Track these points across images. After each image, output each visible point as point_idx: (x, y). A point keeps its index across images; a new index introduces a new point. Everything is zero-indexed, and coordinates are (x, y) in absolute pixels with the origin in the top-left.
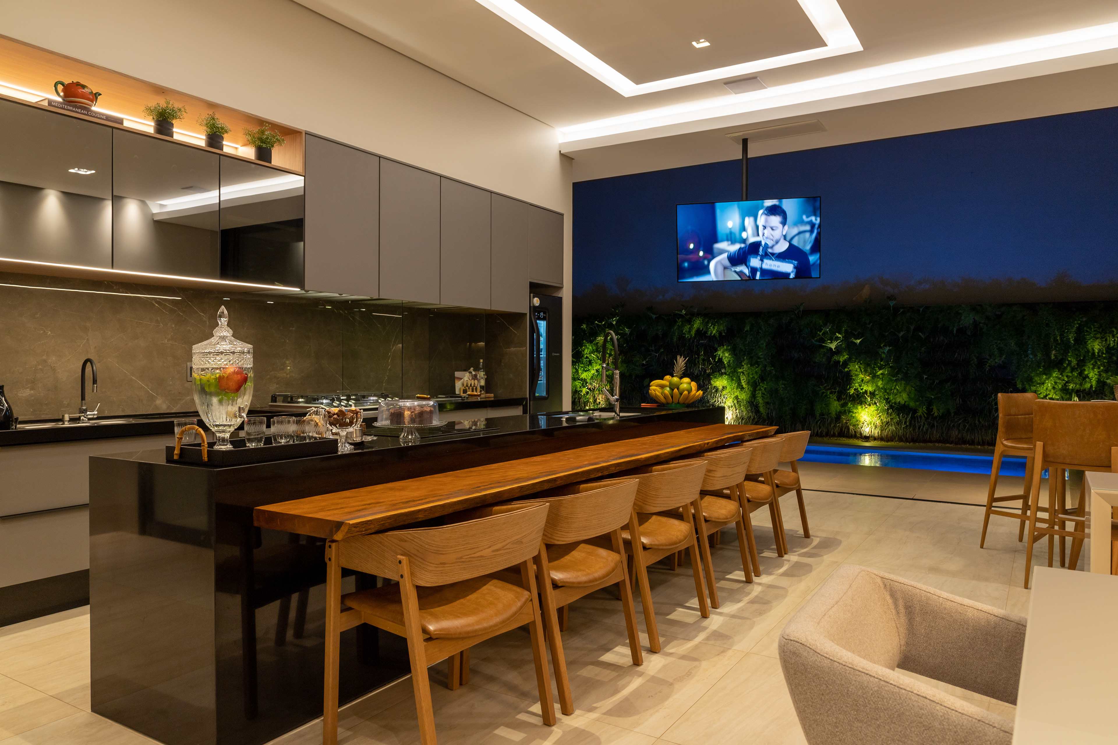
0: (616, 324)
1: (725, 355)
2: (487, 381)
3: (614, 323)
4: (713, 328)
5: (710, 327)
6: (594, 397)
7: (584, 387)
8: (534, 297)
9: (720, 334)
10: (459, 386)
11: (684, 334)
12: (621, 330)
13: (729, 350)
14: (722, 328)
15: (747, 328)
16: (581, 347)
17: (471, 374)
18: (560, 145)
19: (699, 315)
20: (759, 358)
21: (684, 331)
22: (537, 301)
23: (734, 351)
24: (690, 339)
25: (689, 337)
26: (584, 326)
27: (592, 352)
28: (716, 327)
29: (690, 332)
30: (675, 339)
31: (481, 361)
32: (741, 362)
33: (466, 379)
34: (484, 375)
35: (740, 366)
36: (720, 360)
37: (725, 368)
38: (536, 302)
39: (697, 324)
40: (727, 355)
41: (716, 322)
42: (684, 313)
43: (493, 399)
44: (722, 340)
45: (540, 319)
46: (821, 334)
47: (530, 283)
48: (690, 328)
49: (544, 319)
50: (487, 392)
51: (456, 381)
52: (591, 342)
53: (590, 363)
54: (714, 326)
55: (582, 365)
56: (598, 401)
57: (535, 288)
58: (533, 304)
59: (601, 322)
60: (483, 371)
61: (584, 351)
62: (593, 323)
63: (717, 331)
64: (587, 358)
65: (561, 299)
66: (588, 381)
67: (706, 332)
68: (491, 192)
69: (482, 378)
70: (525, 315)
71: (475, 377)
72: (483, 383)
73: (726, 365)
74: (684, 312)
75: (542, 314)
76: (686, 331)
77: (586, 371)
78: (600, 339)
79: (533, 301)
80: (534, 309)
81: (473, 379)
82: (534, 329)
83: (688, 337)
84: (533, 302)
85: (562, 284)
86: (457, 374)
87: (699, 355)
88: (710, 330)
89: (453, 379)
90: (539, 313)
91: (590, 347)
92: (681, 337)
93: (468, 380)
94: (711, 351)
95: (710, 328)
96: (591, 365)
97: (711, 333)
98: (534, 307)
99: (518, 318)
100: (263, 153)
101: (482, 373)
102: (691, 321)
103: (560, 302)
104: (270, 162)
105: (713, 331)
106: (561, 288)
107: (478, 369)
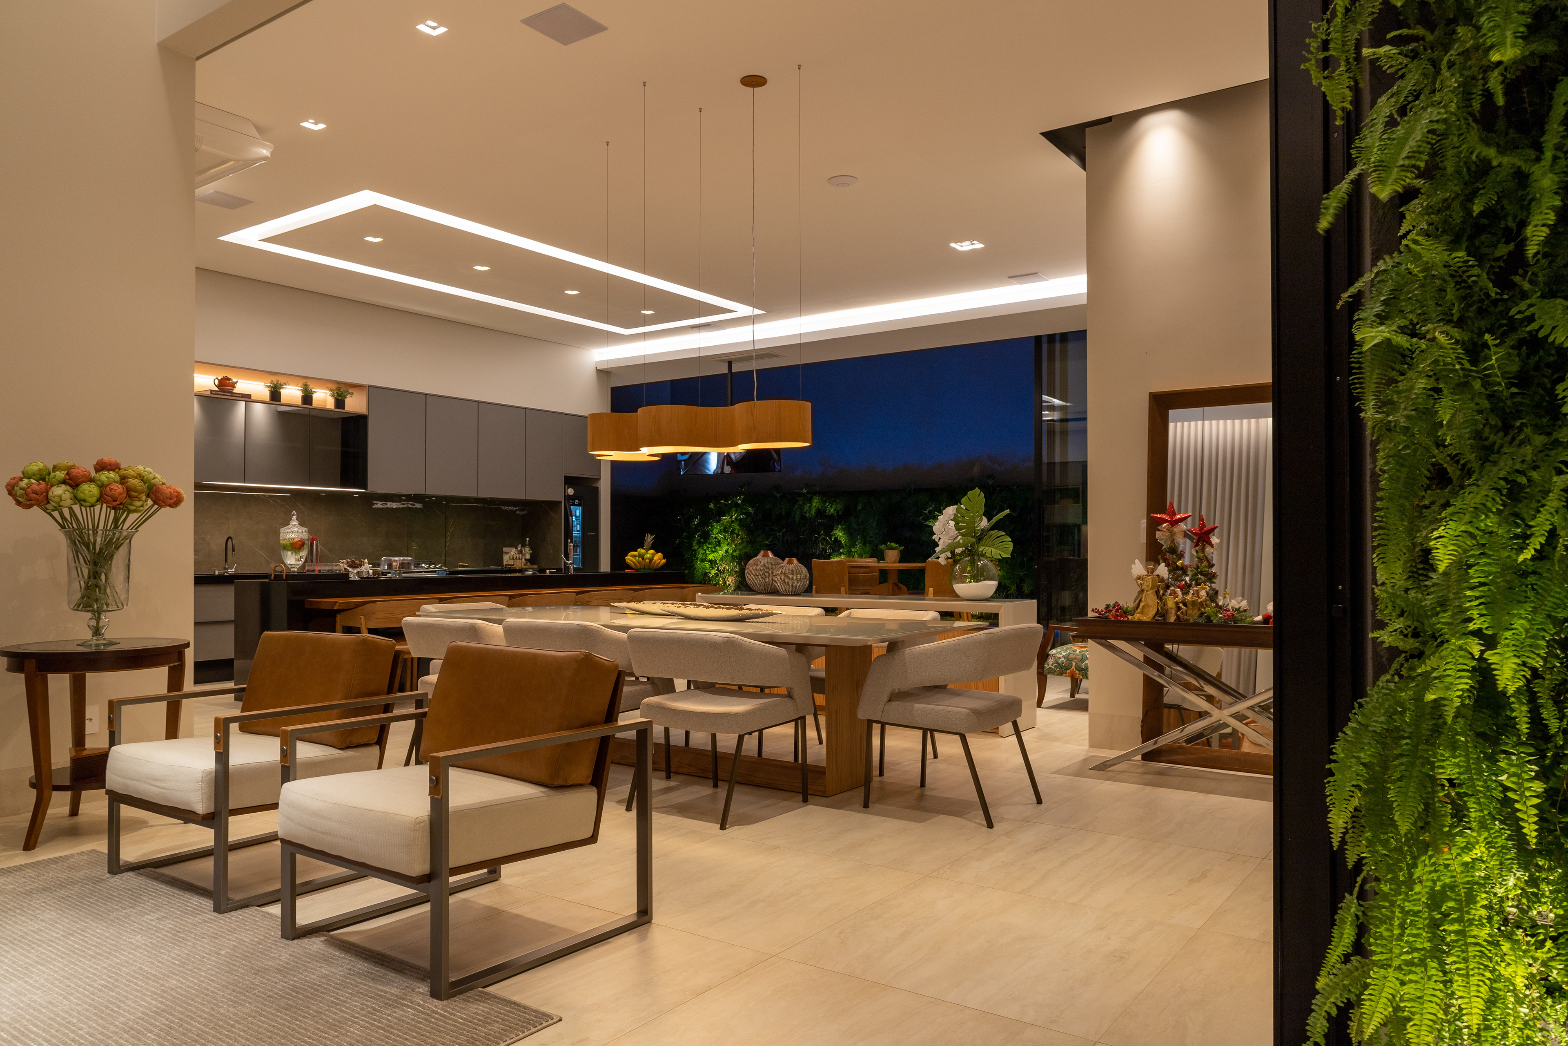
1: (839, 534)
2: (531, 554)
3: (739, 502)
4: (831, 507)
6: (724, 579)
7: (713, 568)
8: (568, 488)
9: (838, 512)
10: (506, 560)
11: (806, 513)
12: (745, 509)
13: (844, 529)
14: (839, 507)
15: (860, 507)
16: (707, 527)
18: (597, 362)
19: (815, 493)
20: (871, 537)
21: (805, 510)
23: (849, 531)
24: (811, 518)
26: (712, 506)
27: (720, 532)
28: (834, 507)
30: (797, 519)
31: (528, 539)
32: (855, 542)
34: (529, 552)
35: (854, 545)
36: (836, 539)
38: (571, 491)
39: (816, 503)
40: (841, 534)
41: (834, 501)
44: (841, 518)
45: (574, 505)
46: (926, 512)
47: (565, 477)
48: (810, 507)
49: (579, 505)
50: (532, 564)
51: (504, 554)
52: (718, 521)
53: (719, 543)
54: (832, 504)
56: (728, 583)
57: (569, 481)
59: (727, 501)
60: (529, 547)
61: (712, 531)
62: (719, 503)
64: (716, 538)
65: (598, 489)
66: (718, 562)
67: (825, 511)
68: (526, 409)
69: (528, 554)
70: (561, 502)
71: (521, 552)
72: (528, 557)
73: (844, 545)
74: (805, 491)
75: (577, 501)
77: (714, 552)
78: (725, 519)
80: (568, 498)
81: (518, 553)
82: (568, 514)
84: (567, 492)
85: (600, 476)
86: (505, 549)
87: (819, 534)
89: (501, 554)
90: (574, 500)
92: (803, 517)
93: (514, 553)
94: (829, 530)
96: (720, 546)
98: (569, 496)
99: (555, 505)
100: (340, 403)
101: (527, 549)
102: (810, 500)
103: (596, 491)
104: (344, 409)
105: (831, 510)
106: (598, 479)
107: (523, 546)
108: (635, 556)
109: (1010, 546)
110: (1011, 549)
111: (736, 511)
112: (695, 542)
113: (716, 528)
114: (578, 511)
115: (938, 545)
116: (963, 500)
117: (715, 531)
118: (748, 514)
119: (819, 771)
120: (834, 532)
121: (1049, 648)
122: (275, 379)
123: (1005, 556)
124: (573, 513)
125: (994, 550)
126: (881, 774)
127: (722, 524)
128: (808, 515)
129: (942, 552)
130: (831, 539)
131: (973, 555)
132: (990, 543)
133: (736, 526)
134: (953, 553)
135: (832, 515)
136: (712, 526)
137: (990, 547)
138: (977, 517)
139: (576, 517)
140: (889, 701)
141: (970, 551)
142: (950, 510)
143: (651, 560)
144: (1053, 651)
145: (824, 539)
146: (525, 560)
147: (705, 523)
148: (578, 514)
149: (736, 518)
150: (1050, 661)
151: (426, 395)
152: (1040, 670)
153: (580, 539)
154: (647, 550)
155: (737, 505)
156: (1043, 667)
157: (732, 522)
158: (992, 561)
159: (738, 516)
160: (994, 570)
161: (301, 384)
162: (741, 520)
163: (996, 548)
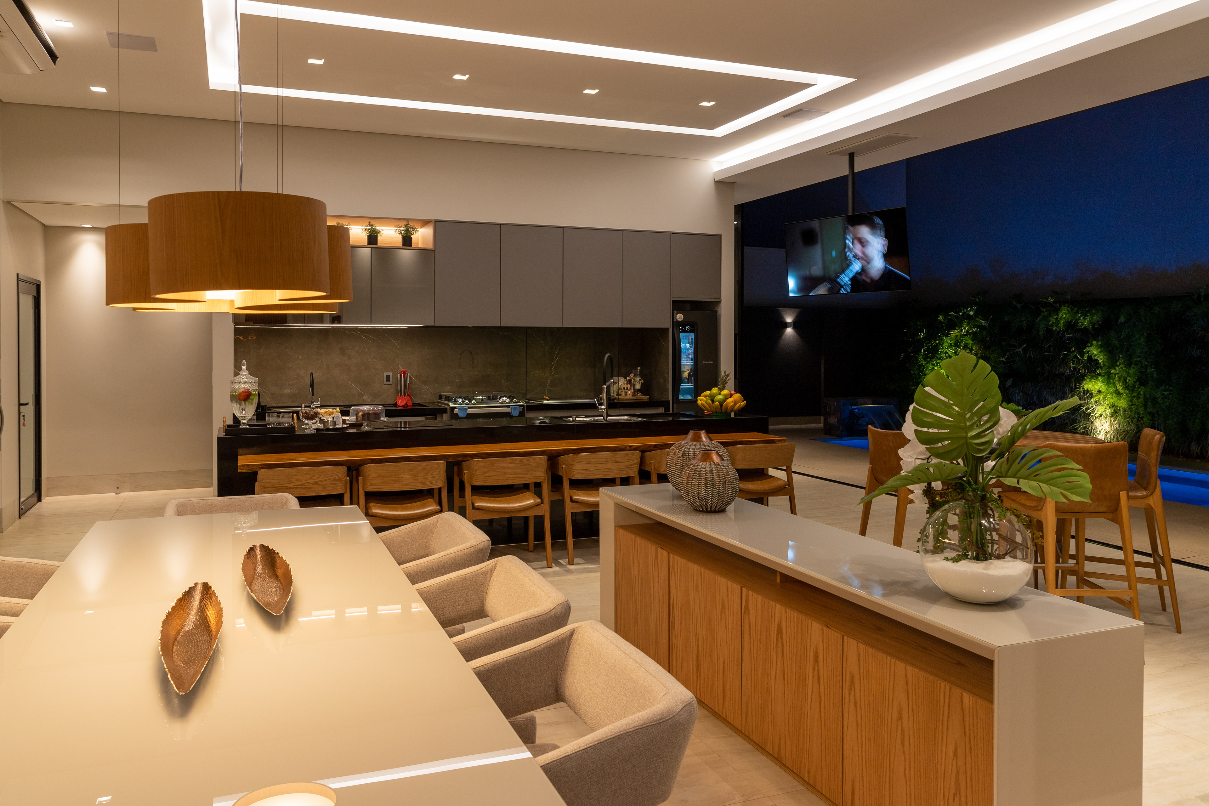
0: (974, 314)
3: (971, 313)
4: (1084, 319)
5: (1080, 317)
8: (677, 314)
9: (1093, 325)
11: (1052, 325)
12: (977, 321)
14: (1094, 319)
16: (935, 341)
17: (627, 379)
18: (715, 173)
20: (1137, 357)
21: (1051, 322)
22: (680, 316)
23: (1108, 349)
24: (1058, 332)
25: (1058, 330)
29: (1058, 323)
31: (640, 368)
33: (621, 383)
34: (640, 380)
35: (1114, 366)
36: (1091, 357)
37: (1101, 368)
39: (1064, 314)
43: (647, 400)
44: (1097, 332)
45: (684, 331)
47: (674, 302)
48: (1057, 319)
49: (691, 331)
50: (641, 395)
52: (947, 335)
54: (1086, 316)
57: (678, 305)
58: (676, 319)
60: (640, 377)
61: (941, 344)
63: (1091, 323)
65: (716, 312)
67: (1076, 324)
69: (638, 383)
70: (667, 329)
71: (630, 382)
72: (639, 386)
73: (1102, 365)
74: (1051, 300)
75: (688, 327)
76: (1053, 323)
78: (956, 332)
79: (676, 316)
80: (676, 324)
81: (627, 383)
84: (676, 318)
85: (720, 298)
86: (613, 379)
87: (1069, 351)
88: (1079, 321)
90: (684, 326)
93: (623, 384)
94: (1082, 346)
95: (1080, 319)
97: (1083, 325)
98: (678, 322)
101: (638, 379)
102: (1057, 311)
103: (714, 315)
105: (1085, 322)
106: (719, 302)
107: (635, 375)
111: (968, 324)
112: (922, 357)
113: (946, 342)
114: (689, 339)
117: (944, 345)
118: (980, 327)
120: (1087, 349)
127: (952, 338)
128: (1054, 328)
130: (1084, 357)
133: (969, 340)
135: (1085, 328)
136: (941, 340)
143: (722, 402)
145: (1076, 357)
147: (933, 336)
148: (689, 343)
149: (968, 332)
154: (721, 390)
155: (969, 317)
157: (964, 335)
159: (969, 329)
162: (973, 333)
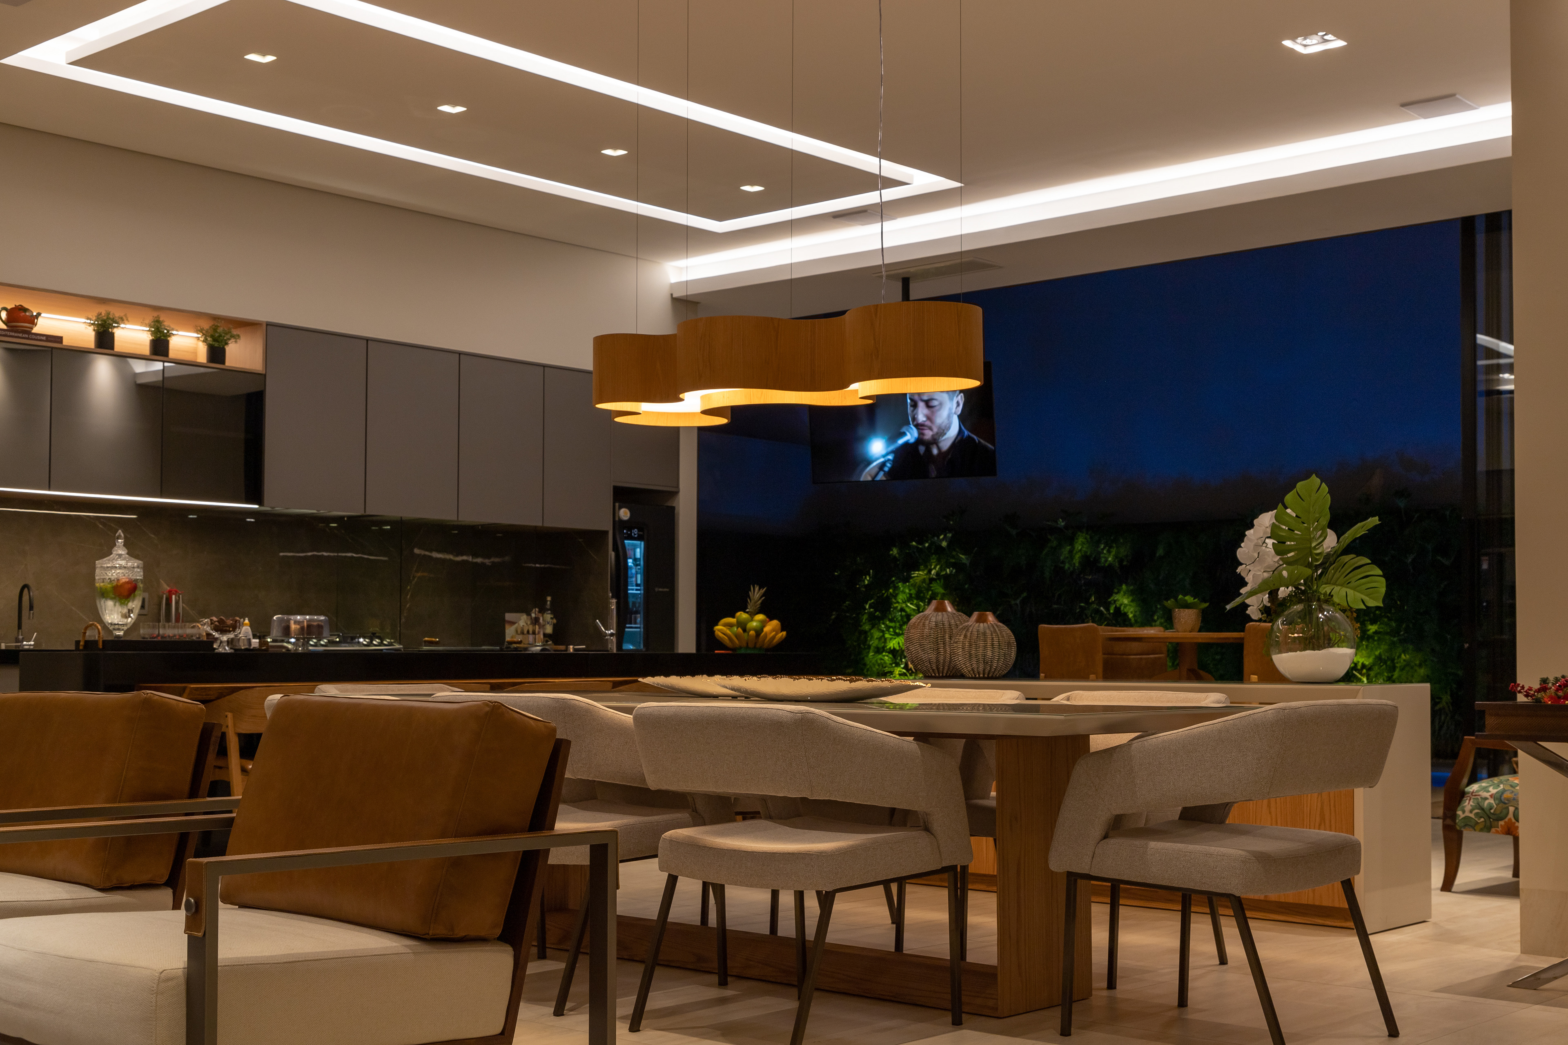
0: (948, 545)
1: (1124, 600)
2: (555, 627)
3: (944, 544)
4: (1109, 552)
5: (1103, 549)
7: (898, 665)
8: (620, 508)
9: (1121, 561)
10: (510, 633)
11: (1063, 562)
12: (953, 557)
13: (1132, 593)
14: (1123, 551)
15: (1160, 552)
17: (529, 617)
18: (673, 286)
19: (1080, 527)
23: (1141, 596)
24: (1072, 573)
25: (1071, 569)
26: (895, 551)
27: (910, 599)
28: (1114, 551)
29: (1072, 558)
30: (1047, 575)
31: (549, 598)
32: (1152, 616)
33: (522, 623)
34: (552, 618)
36: (1118, 610)
38: (624, 514)
39: (1081, 545)
40: (1126, 601)
41: (1114, 541)
42: (1063, 524)
44: (1127, 572)
47: (615, 487)
48: (1071, 552)
49: (639, 538)
51: (507, 626)
52: (906, 580)
54: (1111, 547)
55: (892, 624)
57: (622, 495)
58: (619, 517)
59: (922, 544)
60: (551, 614)
62: (908, 546)
63: (1117, 558)
64: (902, 610)
65: (673, 509)
67: (1097, 560)
68: (546, 367)
69: (548, 623)
70: (606, 532)
71: (536, 621)
72: (549, 630)
74: (1061, 523)
75: (635, 531)
76: (1064, 558)
78: (919, 575)
79: (619, 513)
80: (619, 525)
81: (532, 623)
82: (622, 556)
83: (1069, 568)
85: (678, 487)
86: (509, 616)
88: (1102, 555)
89: (502, 624)
90: (630, 529)
91: (907, 591)
92: (1058, 570)
93: (525, 625)
95: (1103, 553)
97: (1106, 561)
98: (621, 521)
99: (595, 538)
100: (216, 353)
101: (548, 616)
102: (1071, 540)
103: (670, 515)
104: (223, 362)
105: (1109, 558)
106: (674, 493)
107: (542, 611)
108: (730, 625)
109: (1381, 585)
110: (1383, 590)
111: (939, 561)
112: (865, 617)
113: (903, 592)
114: (638, 550)
115: (1245, 584)
116: (1289, 498)
117: (901, 597)
118: (958, 566)
119: (986, 974)
120: (1116, 597)
121: (1465, 780)
122: (103, 310)
123: (1372, 603)
124: (630, 553)
125: (1350, 592)
126: (1111, 984)
127: (914, 585)
128: (1067, 566)
129: (1252, 593)
130: (1108, 609)
131: (1309, 601)
132: (1341, 580)
133: (938, 588)
134: (1273, 594)
135: (1110, 566)
136: (896, 588)
137: (1342, 585)
138: (1315, 529)
139: (635, 560)
140: (1106, 837)
141: (1303, 592)
142: (1265, 520)
143: (759, 632)
144: (1475, 787)
145: (1097, 611)
146: (545, 635)
147: (883, 582)
148: (638, 555)
149: (938, 574)
150: (1468, 805)
151: (367, 340)
152: (1449, 822)
153: (640, 600)
154: (752, 615)
155: (939, 550)
156: (1454, 817)
157: (931, 580)
158: (1344, 611)
159: (941, 569)
160: (1348, 628)
161: (149, 319)
162: (946, 577)
163: (1354, 589)
